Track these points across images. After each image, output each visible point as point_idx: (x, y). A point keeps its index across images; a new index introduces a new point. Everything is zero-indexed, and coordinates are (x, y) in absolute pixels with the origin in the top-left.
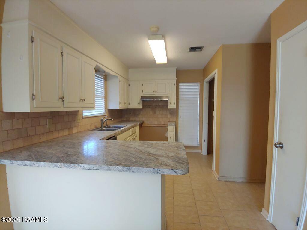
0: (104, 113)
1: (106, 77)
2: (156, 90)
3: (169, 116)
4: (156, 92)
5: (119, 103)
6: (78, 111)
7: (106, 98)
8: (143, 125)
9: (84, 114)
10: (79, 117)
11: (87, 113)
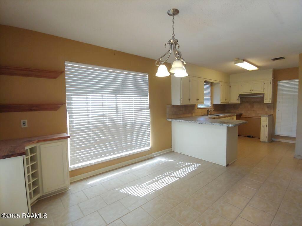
0: (210, 106)
1: (212, 84)
2: (253, 89)
3: (266, 110)
4: (252, 90)
5: (220, 100)
6: (195, 105)
7: (212, 97)
8: (242, 116)
9: (198, 107)
10: (196, 108)
11: (200, 106)
